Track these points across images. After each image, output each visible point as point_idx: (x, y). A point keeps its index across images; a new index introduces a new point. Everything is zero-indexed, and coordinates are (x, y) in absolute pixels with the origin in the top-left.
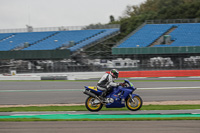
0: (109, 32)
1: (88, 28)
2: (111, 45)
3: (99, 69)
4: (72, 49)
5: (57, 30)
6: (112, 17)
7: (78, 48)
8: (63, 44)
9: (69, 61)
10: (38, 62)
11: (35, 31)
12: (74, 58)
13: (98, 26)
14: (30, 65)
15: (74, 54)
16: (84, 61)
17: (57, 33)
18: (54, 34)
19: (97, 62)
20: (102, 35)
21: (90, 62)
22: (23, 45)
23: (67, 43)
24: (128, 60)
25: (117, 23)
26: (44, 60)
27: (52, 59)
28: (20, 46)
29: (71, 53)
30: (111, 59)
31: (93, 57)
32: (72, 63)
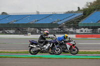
0: (77, 15)
1: (67, 13)
2: (79, 22)
3: (72, 33)
4: (59, 23)
5: (51, 14)
6: (79, 8)
7: (62, 23)
8: (55, 20)
9: (57, 29)
10: (42, 29)
11: (40, 14)
12: (60, 28)
13: (72, 12)
14: (38, 31)
15: (60, 26)
16: (65, 29)
17: (51, 15)
19: (71, 30)
20: (74, 16)
21: (68, 30)
22: (34, 21)
24: (86, 29)
25: (82, 10)
26: (45, 28)
27: (49, 28)
28: (33, 21)
29: (58, 25)
30: (78, 28)
31: (69, 27)
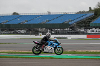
0: (88, 15)
1: (78, 13)
2: (90, 22)
3: (83, 33)
4: (70, 23)
6: (90, 8)
7: (73, 23)
8: (66, 21)
9: (69, 29)
10: (53, 29)
12: (71, 28)
13: (83, 12)
14: (49, 31)
15: (71, 26)
18: (61, 16)
19: (83, 30)
20: (85, 17)
21: (79, 30)
23: (68, 20)
24: (98, 29)
25: (93, 10)
26: (56, 28)
27: (60, 28)
28: (44, 21)
29: (70, 25)
31: (81, 27)
32: (70, 30)
